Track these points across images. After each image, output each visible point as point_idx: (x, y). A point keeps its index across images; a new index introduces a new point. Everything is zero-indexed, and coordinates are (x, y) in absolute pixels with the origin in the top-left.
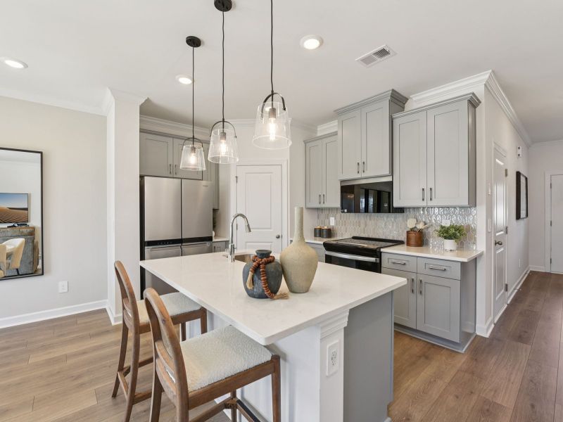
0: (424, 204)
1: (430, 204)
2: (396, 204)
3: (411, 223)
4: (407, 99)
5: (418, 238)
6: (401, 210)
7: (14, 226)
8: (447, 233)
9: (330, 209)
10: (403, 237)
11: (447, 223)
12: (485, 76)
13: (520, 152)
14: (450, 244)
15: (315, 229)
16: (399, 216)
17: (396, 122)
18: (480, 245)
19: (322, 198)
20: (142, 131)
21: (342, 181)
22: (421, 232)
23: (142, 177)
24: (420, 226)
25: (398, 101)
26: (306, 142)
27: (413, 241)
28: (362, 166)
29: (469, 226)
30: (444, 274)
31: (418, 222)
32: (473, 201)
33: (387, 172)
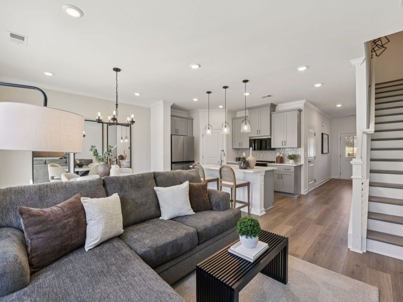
0: (283, 147)
1: (285, 147)
2: (272, 147)
3: (278, 154)
4: (276, 106)
5: (281, 160)
6: (274, 149)
7: (62, 158)
8: (291, 157)
9: (243, 149)
10: (275, 160)
11: (290, 154)
12: (304, 101)
13: (323, 124)
14: (291, 161)
15: (237, 158)
16: (273, 152)
17: (273, 116)
18: (302, 162)
19: (240, 144)
20: (172, 116)
21: (250, 137)
22: (281, 157)
23: (171, 135)
24: (281, 155)
25: (273, 107)
26: (233, 119)
27: (279, 161)
28: (259, 131)
29: (298, 155)
30: (289, 171)
31: (280, 154)
32: (299, 146)
33: (269, 134)
